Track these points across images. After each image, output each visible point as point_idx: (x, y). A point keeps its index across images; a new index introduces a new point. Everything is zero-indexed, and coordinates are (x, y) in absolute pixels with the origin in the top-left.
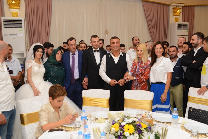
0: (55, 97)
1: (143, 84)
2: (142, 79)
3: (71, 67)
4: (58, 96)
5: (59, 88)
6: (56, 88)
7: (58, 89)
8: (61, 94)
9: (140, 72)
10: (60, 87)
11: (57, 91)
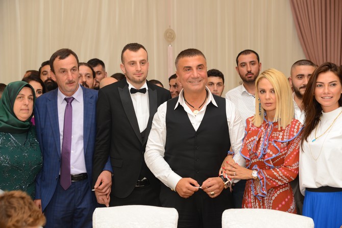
1: (278, 192)
2: (277, 178)
3: (61, 138)
5: (21, 202)
6: (9, 203)
7: (16, 205)
8: (26, 222)
9: (269, 155)
10: (23, 198)
11: (13, 211)
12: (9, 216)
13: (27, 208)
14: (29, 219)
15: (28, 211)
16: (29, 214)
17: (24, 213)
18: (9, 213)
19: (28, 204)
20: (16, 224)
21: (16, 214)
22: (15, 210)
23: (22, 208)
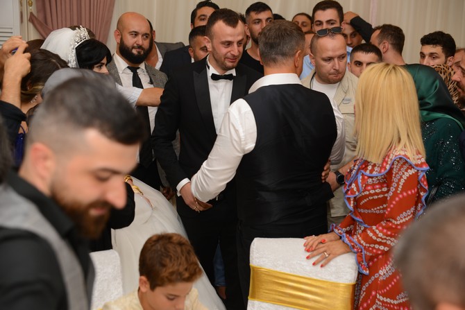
0: (159, 282)
7: (172, 253)
8: (181, 275)
10: (181, 245)
12: (164, 266)
14: (185, 272)
15: (185, 263)
16: (185, 267)
17: (180, 264)
18: (163, 262)
19: (185, 254)
20: (169, 276)
21: (171, 265)
22: (171, 260)
23: (178, 258)
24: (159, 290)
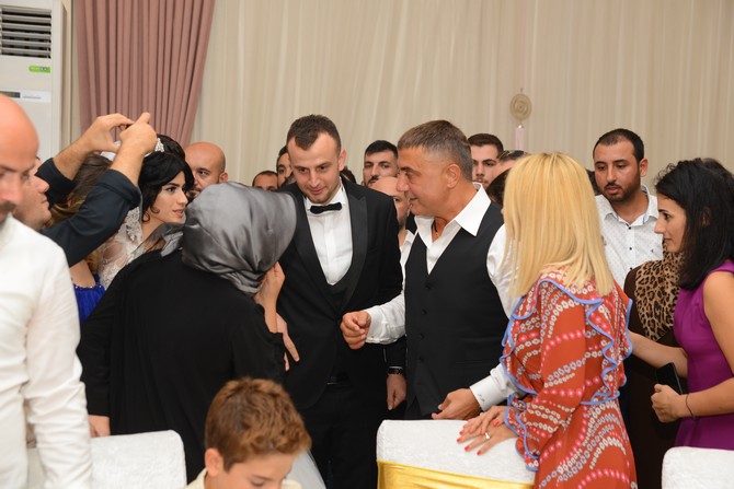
0: (238, 455)
4: (260, 449)
5: (271, 403)
6: (250, 402)
7: (260, 407)
8: (274, 442)
10: (274, 396)
11: (253, 418)
12: (247, 427)
13: (279, 416)
14: (280, 437)
15: (281, 423)
16: (281, 429)
17: (273, 424)
18: (246, 421)
19: (281, 409)
20: (255, 443)
21: (259, 425)
22: (258, 417)
23: (269, 415)
24: (238, 469)
